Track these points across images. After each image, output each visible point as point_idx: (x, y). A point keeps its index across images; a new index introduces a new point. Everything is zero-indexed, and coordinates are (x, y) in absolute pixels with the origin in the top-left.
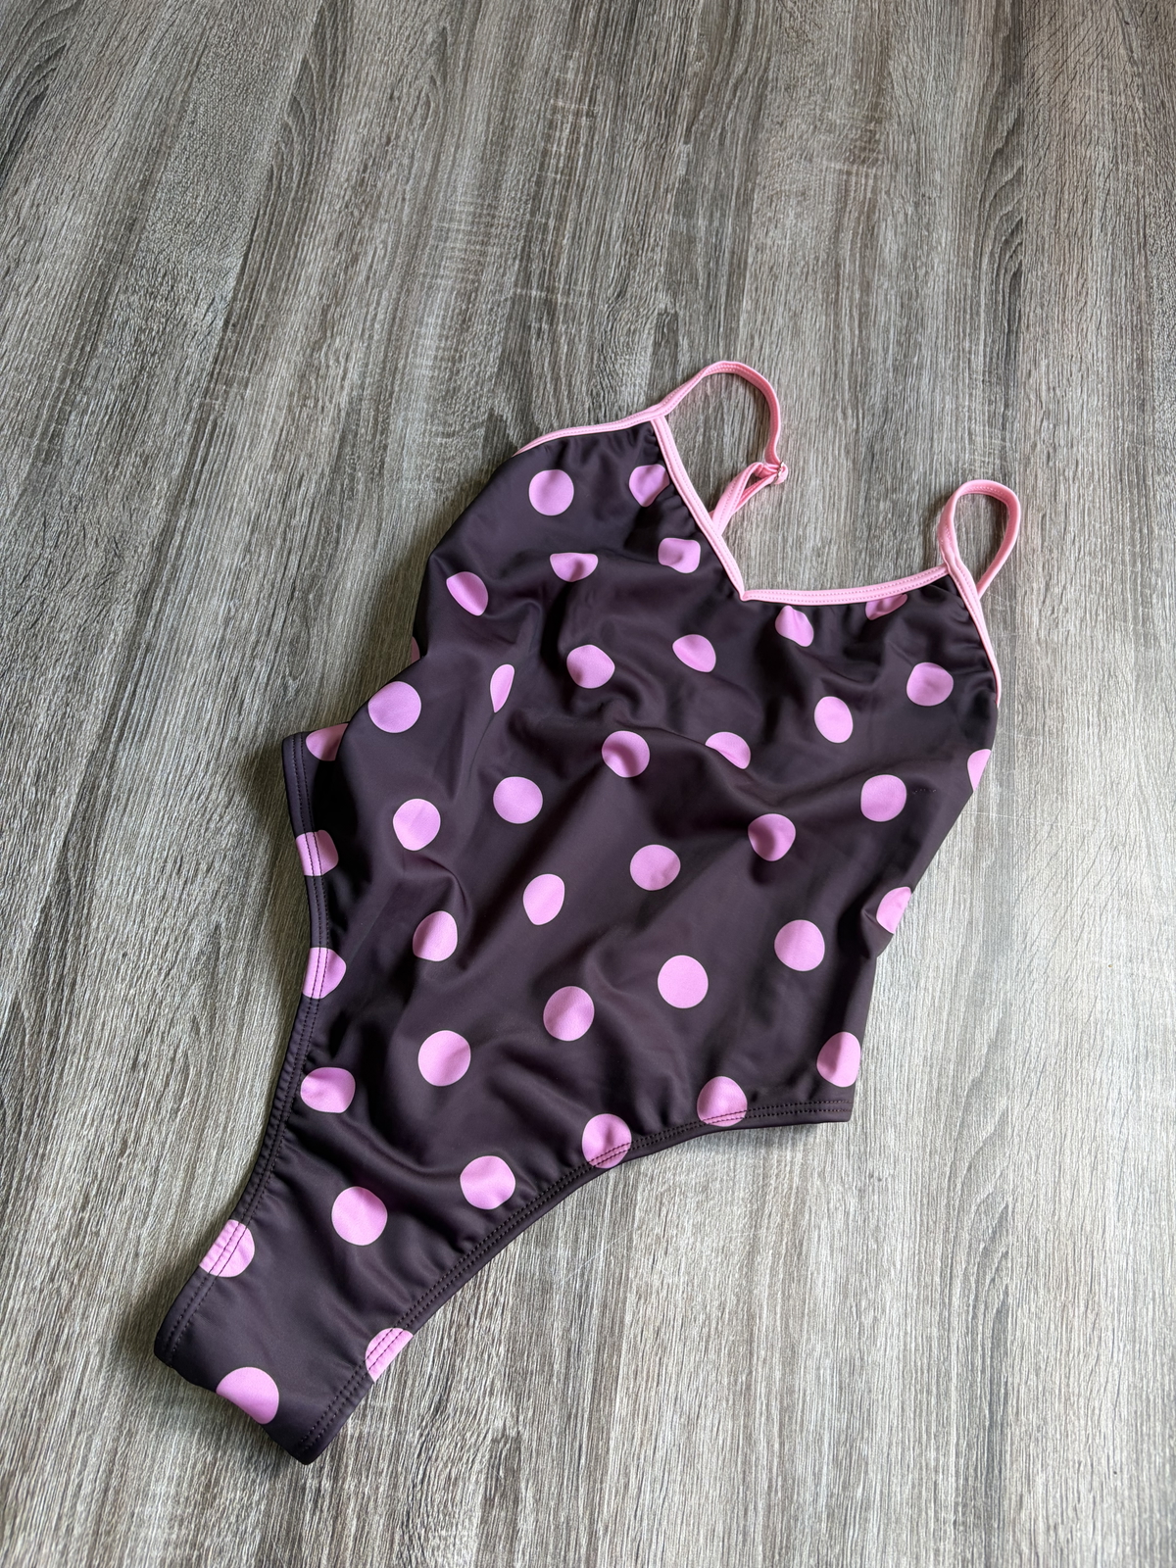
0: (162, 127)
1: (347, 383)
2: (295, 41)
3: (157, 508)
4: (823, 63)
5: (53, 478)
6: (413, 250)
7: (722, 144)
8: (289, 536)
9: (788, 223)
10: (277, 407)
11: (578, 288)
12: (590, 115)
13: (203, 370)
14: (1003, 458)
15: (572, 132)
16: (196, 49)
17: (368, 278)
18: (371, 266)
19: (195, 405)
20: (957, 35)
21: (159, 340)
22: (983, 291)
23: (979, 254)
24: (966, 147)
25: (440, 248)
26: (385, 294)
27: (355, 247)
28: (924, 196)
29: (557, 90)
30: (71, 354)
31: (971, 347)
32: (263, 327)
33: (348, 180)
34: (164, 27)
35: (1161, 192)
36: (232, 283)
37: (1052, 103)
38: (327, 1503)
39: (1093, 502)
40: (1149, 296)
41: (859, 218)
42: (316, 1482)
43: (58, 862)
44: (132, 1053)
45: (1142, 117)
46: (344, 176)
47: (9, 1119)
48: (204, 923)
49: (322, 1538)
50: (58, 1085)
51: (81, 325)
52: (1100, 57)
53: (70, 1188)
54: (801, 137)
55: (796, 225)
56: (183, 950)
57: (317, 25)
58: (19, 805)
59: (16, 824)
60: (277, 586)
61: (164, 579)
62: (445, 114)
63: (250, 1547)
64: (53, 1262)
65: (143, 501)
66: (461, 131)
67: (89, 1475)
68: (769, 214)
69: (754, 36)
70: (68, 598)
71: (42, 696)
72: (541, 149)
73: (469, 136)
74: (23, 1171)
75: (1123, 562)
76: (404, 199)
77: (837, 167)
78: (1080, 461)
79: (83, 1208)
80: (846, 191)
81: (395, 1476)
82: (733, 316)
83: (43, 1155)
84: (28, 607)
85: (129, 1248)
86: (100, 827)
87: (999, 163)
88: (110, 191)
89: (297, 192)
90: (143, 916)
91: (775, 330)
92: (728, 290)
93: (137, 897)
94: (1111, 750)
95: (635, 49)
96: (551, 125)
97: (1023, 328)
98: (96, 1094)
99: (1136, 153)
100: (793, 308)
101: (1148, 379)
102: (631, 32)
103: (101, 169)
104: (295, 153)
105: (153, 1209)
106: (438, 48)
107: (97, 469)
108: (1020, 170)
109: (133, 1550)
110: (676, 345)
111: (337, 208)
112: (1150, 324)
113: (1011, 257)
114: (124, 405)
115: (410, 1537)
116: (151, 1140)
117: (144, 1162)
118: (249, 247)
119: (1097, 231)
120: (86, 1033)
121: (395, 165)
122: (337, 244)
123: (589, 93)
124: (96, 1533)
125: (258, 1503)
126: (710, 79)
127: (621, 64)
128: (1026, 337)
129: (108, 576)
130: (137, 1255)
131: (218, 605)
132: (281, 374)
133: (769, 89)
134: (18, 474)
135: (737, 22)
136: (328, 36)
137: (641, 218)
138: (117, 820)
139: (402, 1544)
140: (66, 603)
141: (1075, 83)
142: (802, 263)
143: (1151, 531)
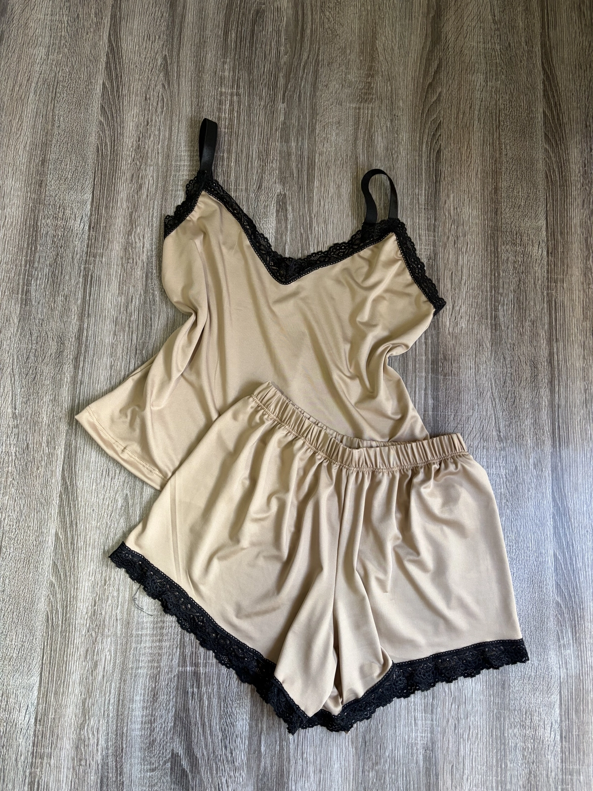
0: (46, 131)
1: (145, 249)
2: (98, 74)
3: (74, 320)
4: (345, 47)
5: (30, 312)
6: (165, 178)
7: (300, 101)
8: (131, 325)
9: (333, 139)
10: (117, 265)
11: (240, 187)
12: (238, 95)
13: (83, 251)
14: (434, 246)
15: (230, 105)
16: (54, 85)
17: (147, 196)
18: (148, 190)
19: (82, 269)
20: (409, 19)
21: (63, 240)
22: (423, 162)
23: (421, 143)
24: (414, 85)
25: (177, 176)
26: (156, 203)
27: (140, 180)
28: (395, 115)
29: (221, 82)
30: (27, 252)
31: (419, 192)
32: (105, 227)
33: (132, 146)
34: (37, 75)
35: (508, 95)
36: (89, 207)
37: (455, 53)
38: (196, 696)
39: (474, 263)
40: (501, 153)
41: (365, 132)
42: (192, 689)
43: (62, 476)
44: (102, 547)
45: (499, 53)
46: (130, 145)
47: (62, 576)
48: (121, 494)
49: (196, 708)
50: (78, 562)
51: (29, 237)
52: (479, 22)
53: (89, 599)
54: (336, 92)
55: (336, 140)
56: (115, 506)
57: (107, 63)
58: (43, 455)
59: (43, 463)
60: (129, 349)
61: (83, 352)
62: (171, 104)
63: (171, 714)
64: (88, 625)
65: (68, 317)
66: (179, 113)
67: (112, 696)
68: (324, 136)
69: (311, 36)
70: (46, 365)
71: (43, 409)
72: (217, 116)
73: (184, 115)
74: (71, 595)
75: (487, 291)
76: (158, 153)
77: (354, 106)
78: (469, 243)
79: (95, 606)
80: (359, 118)
81: (219, 685)
82: (310, 191)
83: (77, 588)
84: (31, 372)
85: (114, 618)
86: (75, 460)
87: (430, 92)
88: (28, 167)
89: (111, 156)
90: (98, 494)
91: (330, 195)
92: (307, 178)
93: (94, 487)
94: (480, 379)
95: (255, 53)
96: (220, 103)
97: (442, 179)
98: (92, 564)
99: (496, 74)
100: (337, 183)
101: (500, 197)
102: (253, 42)
103: (23, 157)
104: (107, 136)
105: (120, 603)
106: (164, 67)
107: (47, 305)
108: (440, 93)
109: (131, 719)
110: (286, 210)
111: (129, 162)
112: (501, 169)
113: (436, 143)
114: (53, 273)
115: (227, 705)
116: (115, 578)
117: (114, 587)
118: (94, 188)
119: (476, 122)
120: (84, 541)
121: (152, 136)
122: (132, 181)
123: (236, 82)
124: (117, 715)
125: (173, 699)
126: (292, 65)
127: (250, 63)
128: (443, 183)
129: (60, 353)
130: (117, 620)
131: (106, 361)
132: (116, 248)
133: (320, 66)
134: (16, 312)
135: (303, 30)
136: (112, 69)
137: (266, 146)
138: (81, 457)
139: (224, 707)
140: (45, 368)
141: (467, 39)
142: (340, 159)
143: (499, 274)
